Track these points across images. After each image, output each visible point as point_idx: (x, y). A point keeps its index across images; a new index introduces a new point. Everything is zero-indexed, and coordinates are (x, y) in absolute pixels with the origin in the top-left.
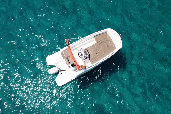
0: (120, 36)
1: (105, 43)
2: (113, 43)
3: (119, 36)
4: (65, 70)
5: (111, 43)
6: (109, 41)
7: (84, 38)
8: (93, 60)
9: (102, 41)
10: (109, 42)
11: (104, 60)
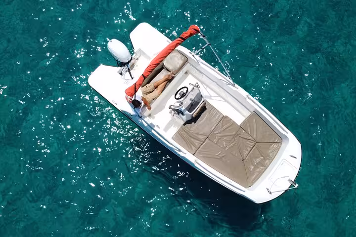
0: (292, 186)
1: (249, 149)
2: (261, 173)
3: (290, 181)
4: (132, 78)
5: (256, 167)
6: (262, 160)
7: (234, 85)
8: (185, 135)
9: (250, 138)
10: (258, 160)
11: (197, 165)
